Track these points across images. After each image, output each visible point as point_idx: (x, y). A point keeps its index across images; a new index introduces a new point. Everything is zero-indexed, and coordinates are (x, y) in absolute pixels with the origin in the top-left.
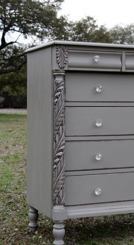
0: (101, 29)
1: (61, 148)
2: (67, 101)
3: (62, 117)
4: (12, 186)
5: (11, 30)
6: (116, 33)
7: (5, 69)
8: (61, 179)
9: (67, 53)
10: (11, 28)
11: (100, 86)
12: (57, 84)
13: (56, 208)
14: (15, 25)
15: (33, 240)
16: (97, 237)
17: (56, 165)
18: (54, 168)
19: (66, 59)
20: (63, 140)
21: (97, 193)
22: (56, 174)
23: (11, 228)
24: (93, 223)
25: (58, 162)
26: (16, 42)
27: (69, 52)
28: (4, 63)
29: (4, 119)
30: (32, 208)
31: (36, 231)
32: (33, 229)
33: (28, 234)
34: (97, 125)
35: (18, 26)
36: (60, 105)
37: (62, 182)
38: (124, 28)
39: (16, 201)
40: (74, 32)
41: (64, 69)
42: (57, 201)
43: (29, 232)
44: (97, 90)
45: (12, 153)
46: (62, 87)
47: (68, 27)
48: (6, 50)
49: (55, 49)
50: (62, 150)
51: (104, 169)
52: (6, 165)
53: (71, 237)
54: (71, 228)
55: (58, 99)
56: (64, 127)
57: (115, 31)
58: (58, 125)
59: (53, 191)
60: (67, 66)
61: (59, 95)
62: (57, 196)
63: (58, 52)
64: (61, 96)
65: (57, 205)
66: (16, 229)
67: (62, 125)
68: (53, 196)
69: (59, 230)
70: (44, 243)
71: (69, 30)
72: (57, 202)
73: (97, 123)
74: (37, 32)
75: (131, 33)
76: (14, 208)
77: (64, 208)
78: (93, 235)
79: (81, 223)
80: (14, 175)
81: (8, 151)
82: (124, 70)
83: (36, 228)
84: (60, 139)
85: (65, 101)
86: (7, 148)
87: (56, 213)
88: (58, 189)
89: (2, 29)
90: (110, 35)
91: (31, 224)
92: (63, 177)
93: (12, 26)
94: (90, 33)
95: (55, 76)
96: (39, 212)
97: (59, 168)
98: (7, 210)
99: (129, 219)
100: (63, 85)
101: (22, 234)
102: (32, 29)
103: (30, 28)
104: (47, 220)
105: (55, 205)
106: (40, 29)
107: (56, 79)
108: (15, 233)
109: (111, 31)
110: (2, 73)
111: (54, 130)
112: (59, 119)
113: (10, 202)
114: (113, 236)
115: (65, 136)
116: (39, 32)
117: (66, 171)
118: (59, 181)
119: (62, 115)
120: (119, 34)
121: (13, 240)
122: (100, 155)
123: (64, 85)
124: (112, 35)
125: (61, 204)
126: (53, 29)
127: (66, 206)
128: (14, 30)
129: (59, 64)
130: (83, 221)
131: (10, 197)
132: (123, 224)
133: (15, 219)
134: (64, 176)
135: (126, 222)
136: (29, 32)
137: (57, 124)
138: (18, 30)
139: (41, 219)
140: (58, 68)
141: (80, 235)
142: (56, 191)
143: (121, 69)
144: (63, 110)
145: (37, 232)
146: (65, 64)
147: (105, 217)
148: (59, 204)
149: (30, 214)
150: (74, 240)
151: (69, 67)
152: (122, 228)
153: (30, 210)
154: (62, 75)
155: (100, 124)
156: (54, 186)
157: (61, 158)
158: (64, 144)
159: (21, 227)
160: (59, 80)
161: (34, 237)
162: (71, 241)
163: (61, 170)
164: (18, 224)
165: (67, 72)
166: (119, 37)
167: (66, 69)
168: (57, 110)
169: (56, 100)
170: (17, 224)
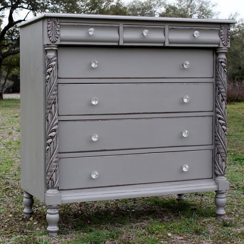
0: (118, 3)
1: (53, 128)
2: (60, 78)
3: (54, 95)
4: (11, 173)
5: (20, 7)
6: (134, 7)
7: (13, 50)
8: (54, 160)
9: (58, 26)
10: (19, 6)
11: (96, 62)
12: (49, 59)
13: (50, 191)
14: (23, 2)
15: (27, 225)
16: (95, 224)
17: (49, 146)
18: (47, 149)
19: (58, 33)
20: (55, 120)
21: (94, 176)
22: (49, 156)
23: (5, 214)
24: (93, 210)
25: (51, 143)
26: (24, 20)
27: (61, 25)
28: (12, 44)
29: (12, 104)
30: (27, 193)
31: (30, 217)
32: (28, 216)
33: (22, 220)
34: (94, 103)
35: (27, 3)
36: (52, 82)
37: (55, 164)
38: (143, 2)
39: (14, 187)
40: (87, 7)
41: (56, 43)
42: (50, 184)
43: (23, 219)
44: (93, 65)
45: (15, 139)
46: (54, 63)
47: (81, 2)
48: (14, 30)
49: (46, 22)
50: (55, 130)
51: (101, 151)
52: (7, 151)
53: (67, 223)
54: (69, 215)
55: (50, 75)
56: (56, 105)
57: (133, 6)
58: (51, 103)
59: (46, 173)
60: (59, 40)
61: (51, 71)
62: (50, 179)
63: (49, 26)
64: (53, 73)
65: (51, 188)
66: (11, 215)
67: (54, 103)
68: (46, 180)
69: (53, 216)
70: (37, 229)
71: (82, 6)
72: (50, 186)
73: (93, 100)
74: (47, 9)
75: (151, 8)
76: (11, 195)
77: (58, 192)
78: (91, 221)
79: (80, 210)
80: (14, 161)
81: (11, 136)
82: (121, 43)
83: (31, 214)
84: (53, 118)
85: (58, 78)
86: (10, 134)
87: (49, 197)
88: (51, 172)
89: (9, 6)
90: (127, 10)
91: (26, 210)
92: (56, 159)
93: (20, 3)
94: (105, 8)
95: (46, 51)
96: (34, 197)
97: (52, 149)
98: (3, 196)
99: (132, 206)
100: (55, 61)
101: (16, 220)
102: (42, 5)
103: (39, 4)
104: (44, 207)
105: (48, 189)
106: (51, 6)
107: (48, 54)
108: (8, 219)
109: (129, 5)
110: (10, 55)
111: (46, 109)
112: (51, 97)
113: (7, 189)
114: (113, 223)
115: (58, 115)
116: (49, 9)
117: (59, 153)
118: (52, 164)
119: (54, 93)
120: (138, 9)
121: (6, 226)
122: (97, 136)
123: (57, 60)
124: (130, 10)
125: (55, 188)
126: (64, 5)
127: (60, 190)
128: (22, 7)
129: (51, 38)
130: (83, 208)
131: (8, 183)
132: (125, 211)
133: (11, 206)
134: (57, 157)
135: (129, 209)
136: (38, 9)
137: (49, 102)
138: (26, 7)
139: (37, 206)
140: (49, 43)
141: (78, 221)
142: (49, 174)
143: (119, 42)
144: (55, 88)
145: (32, 218)
146: (57, 38)
147: (107, 204)
148: (53, 187)
149: (25, 200)
150: (70, 226)
151: (61, 41)
152: (124, 215)
153: (25, 195)
154: (55, 50)
155: (97, 102)
156: (47, 168)
157: (54, 139)
158: (57, 124)
159: (16, 213)
160: (51, 55)
161: (29, 223)
162: (67, 228)
163: (54, 152)
164: (13, 210)
165: (60, 46)
166: (139, 13)
167: (58, 43)
168: (49, 87)
169: (48, 76)
170: (11, 210)
